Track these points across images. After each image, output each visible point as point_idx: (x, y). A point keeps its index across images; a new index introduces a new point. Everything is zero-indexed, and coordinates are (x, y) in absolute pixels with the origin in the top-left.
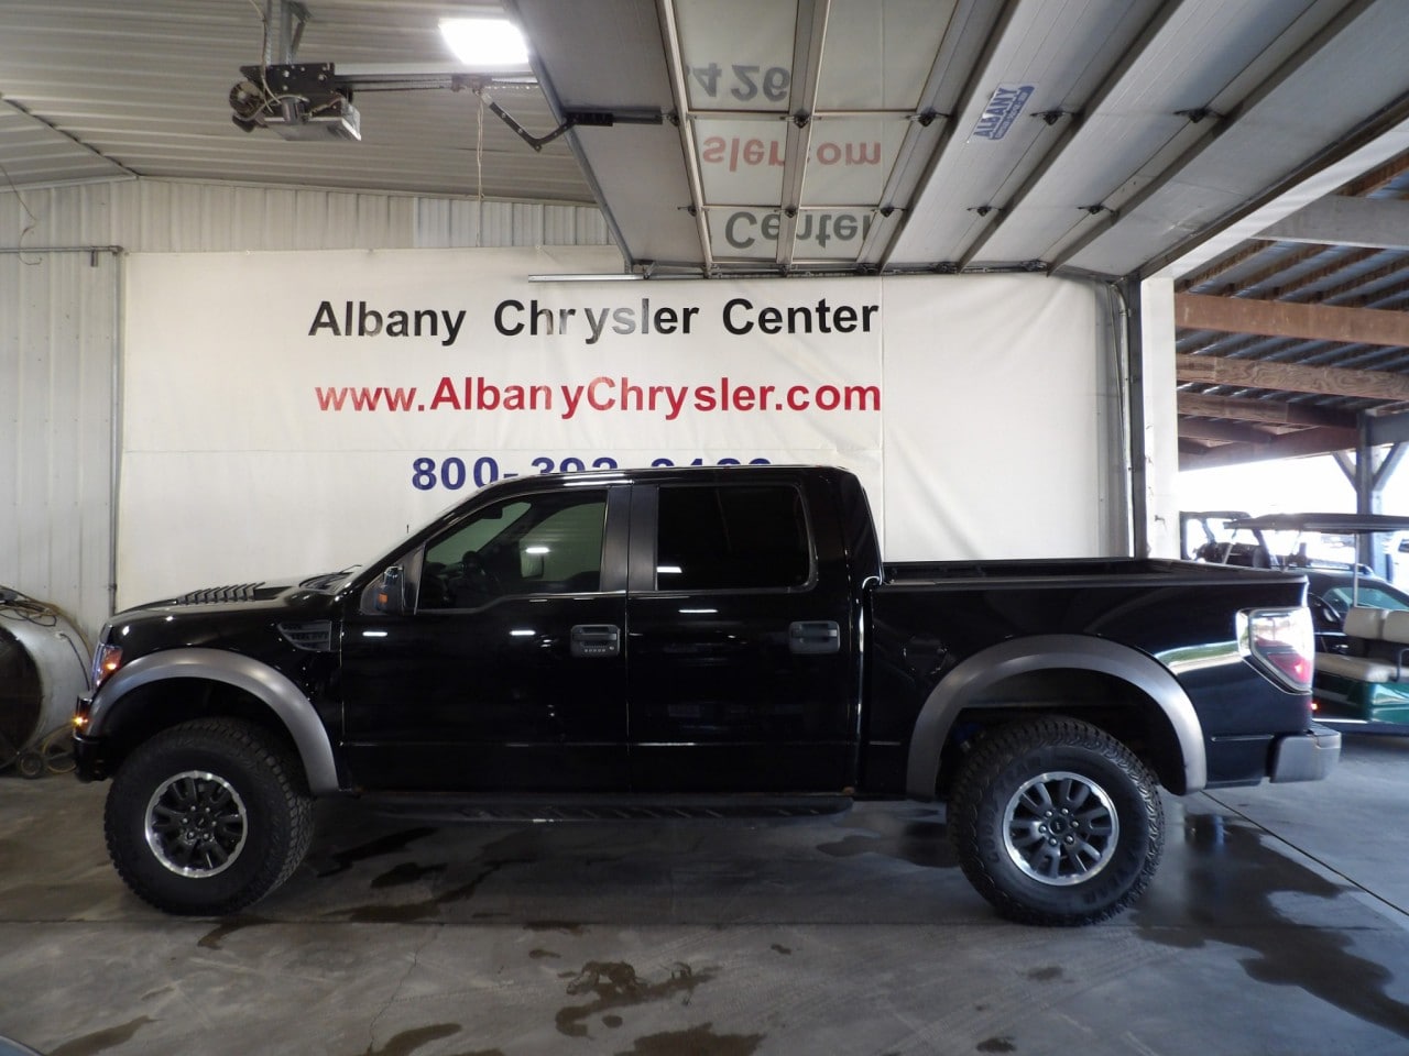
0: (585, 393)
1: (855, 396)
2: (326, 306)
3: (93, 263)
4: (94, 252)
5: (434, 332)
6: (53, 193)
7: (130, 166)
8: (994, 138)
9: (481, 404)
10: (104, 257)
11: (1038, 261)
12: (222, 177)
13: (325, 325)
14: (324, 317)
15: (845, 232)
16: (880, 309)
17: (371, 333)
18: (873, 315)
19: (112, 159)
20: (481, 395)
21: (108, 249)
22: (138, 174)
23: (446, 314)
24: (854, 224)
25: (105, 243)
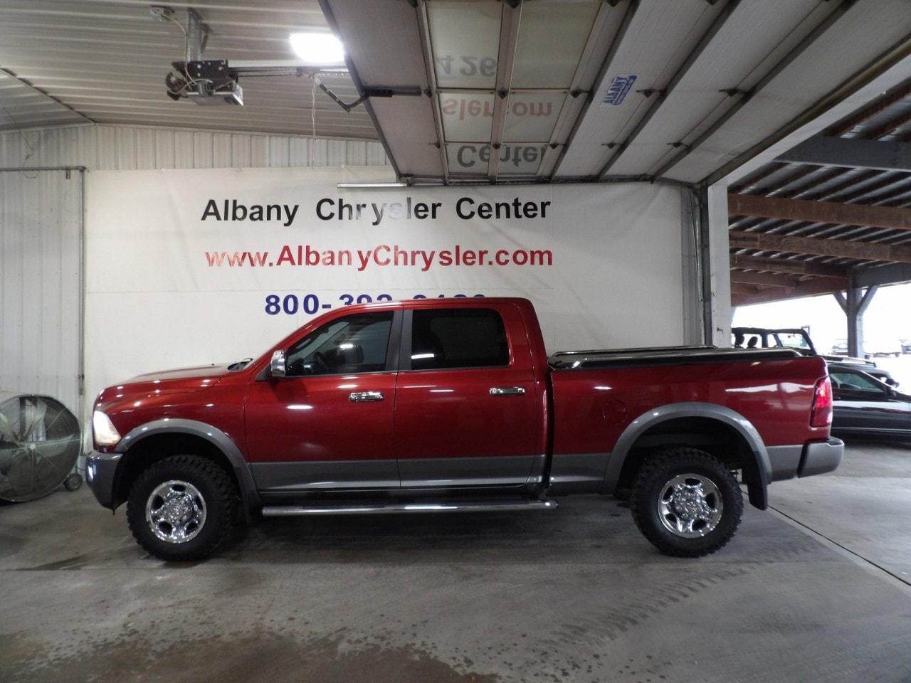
0: (372, 255)
1: (537, 257)
2: (212, 203)
3: (68, 176)
4: (68, 169)
5: (279, 218)
6: (42, 133)
7: (90, 117)
8: (615, 104)
9: (308, 262)
10: (74, 174)
11: (645, 175)
12: (148, 124)
13: (211, 214)
14: (211, 210)
15: (530, 157)
16: (551, 204)
17: (240, 219)
18: (547, 207)
19: (80, 113)
20: (308, 256)
21: (77, 168)
22: (95, 121)
23: (286, 207)
24: (535, 152)
25: (75, 164)
